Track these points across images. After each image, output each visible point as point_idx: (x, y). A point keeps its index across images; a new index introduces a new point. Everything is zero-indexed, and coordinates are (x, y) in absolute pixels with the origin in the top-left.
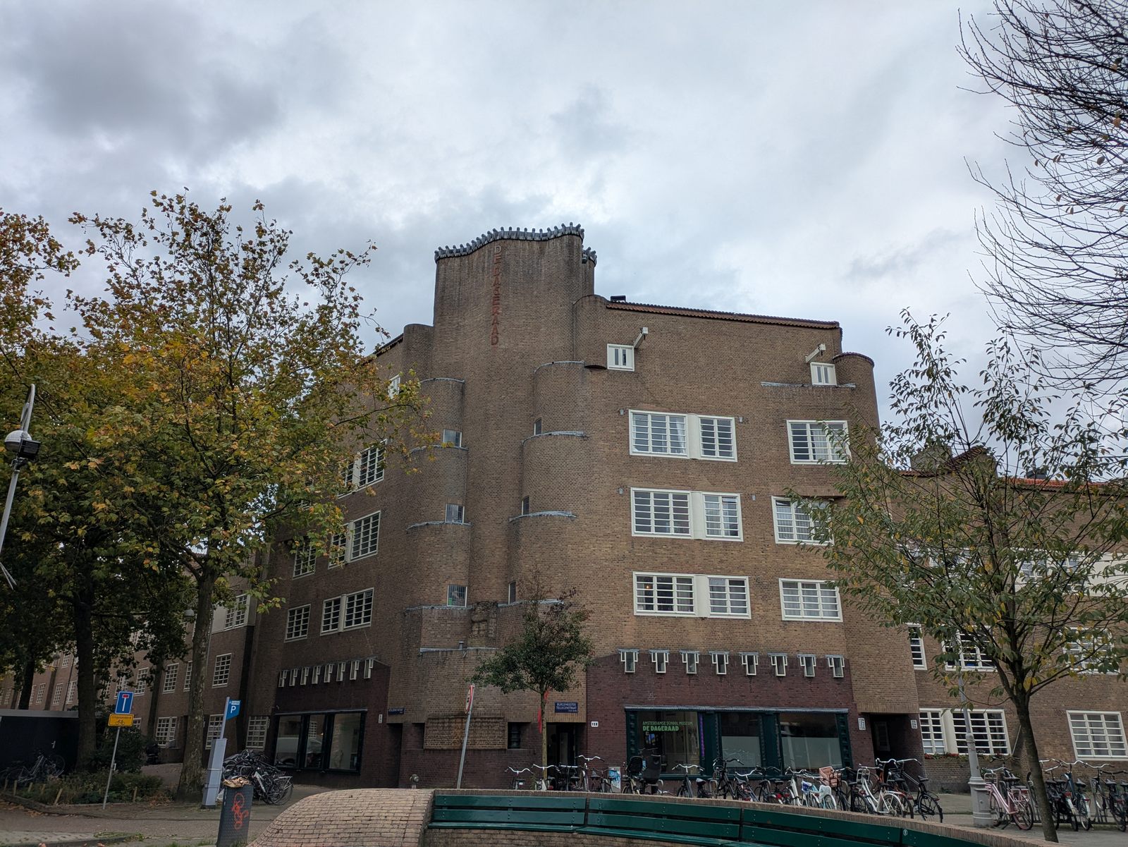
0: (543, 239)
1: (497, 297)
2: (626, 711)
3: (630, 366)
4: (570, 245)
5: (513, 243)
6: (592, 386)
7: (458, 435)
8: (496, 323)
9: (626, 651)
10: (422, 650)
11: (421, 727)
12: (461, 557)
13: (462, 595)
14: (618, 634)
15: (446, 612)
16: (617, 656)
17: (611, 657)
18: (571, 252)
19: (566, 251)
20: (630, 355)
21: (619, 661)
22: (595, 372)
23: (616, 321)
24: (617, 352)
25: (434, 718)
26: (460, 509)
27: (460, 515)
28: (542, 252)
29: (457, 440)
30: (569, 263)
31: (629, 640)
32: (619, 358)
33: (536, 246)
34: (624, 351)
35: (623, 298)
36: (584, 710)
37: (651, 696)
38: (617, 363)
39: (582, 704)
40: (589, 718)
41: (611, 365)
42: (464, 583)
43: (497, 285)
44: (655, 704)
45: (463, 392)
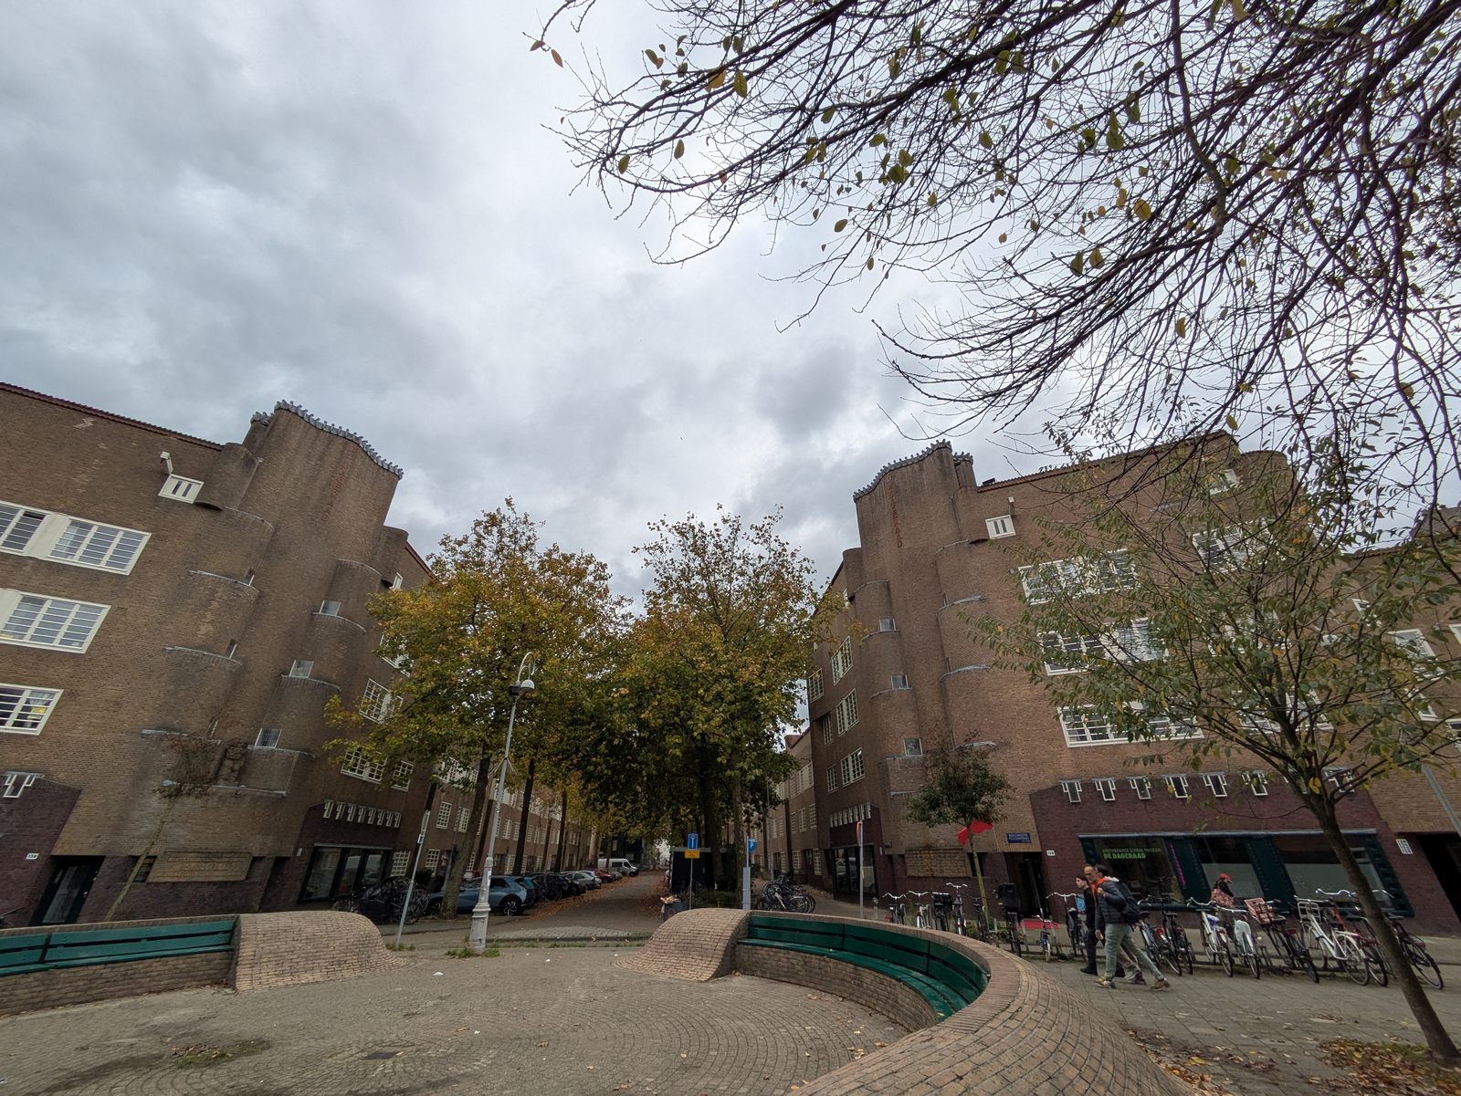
0: (920, 459)
1: (895, 513)
2: (1082, 840)
3: (1011, 531)
4: (940, 457)
5: (898, 471)
6: (981, 557)
7: (891, 622)
8: (898, 531)
9: (1067, 783)
10: (892, 793)
11: (902, 856)
12: (910, 716)
13: (917, 746)
14: (1055, 766)
15: (905, 761)
16: (1058, 788)
17: (1053, 788)
18: (942, 461)
19: (938, 462)
20: (1009, 522)
21: (1061, 792)
22: (980, 545)
23: (990, 499)
24: (996, 524)
25: (909, 850)
26: (904, 677)
27: (904, 682)
28: (921, 469)
29: (892, 625)
30: (942, 470)
31: (1068, 771)
32: (999, 528)
33: (916, 466)
34: (1002, 522)
35: (993, 480)
36: (1037, 839)
37: (1105, 824)
38: (998, 532)
39: (1034, 833)
40: (1045, 847)
41: (993, 535)
42: (917, 736)
43: (893, 504)
44: (1112, 831)
45: (888, 589)
